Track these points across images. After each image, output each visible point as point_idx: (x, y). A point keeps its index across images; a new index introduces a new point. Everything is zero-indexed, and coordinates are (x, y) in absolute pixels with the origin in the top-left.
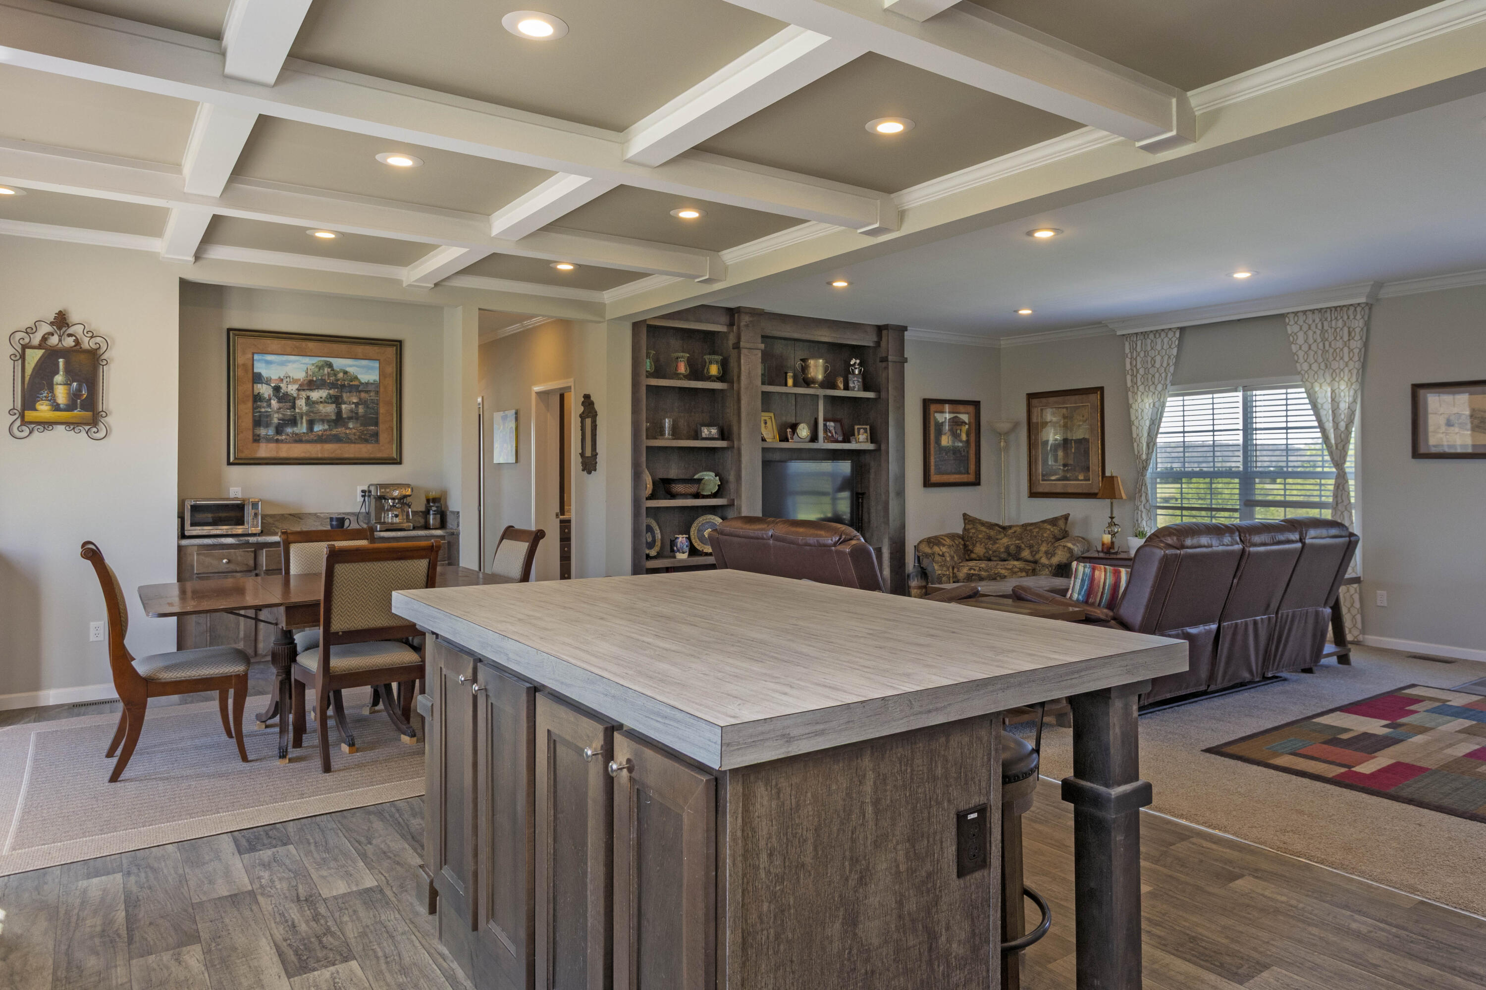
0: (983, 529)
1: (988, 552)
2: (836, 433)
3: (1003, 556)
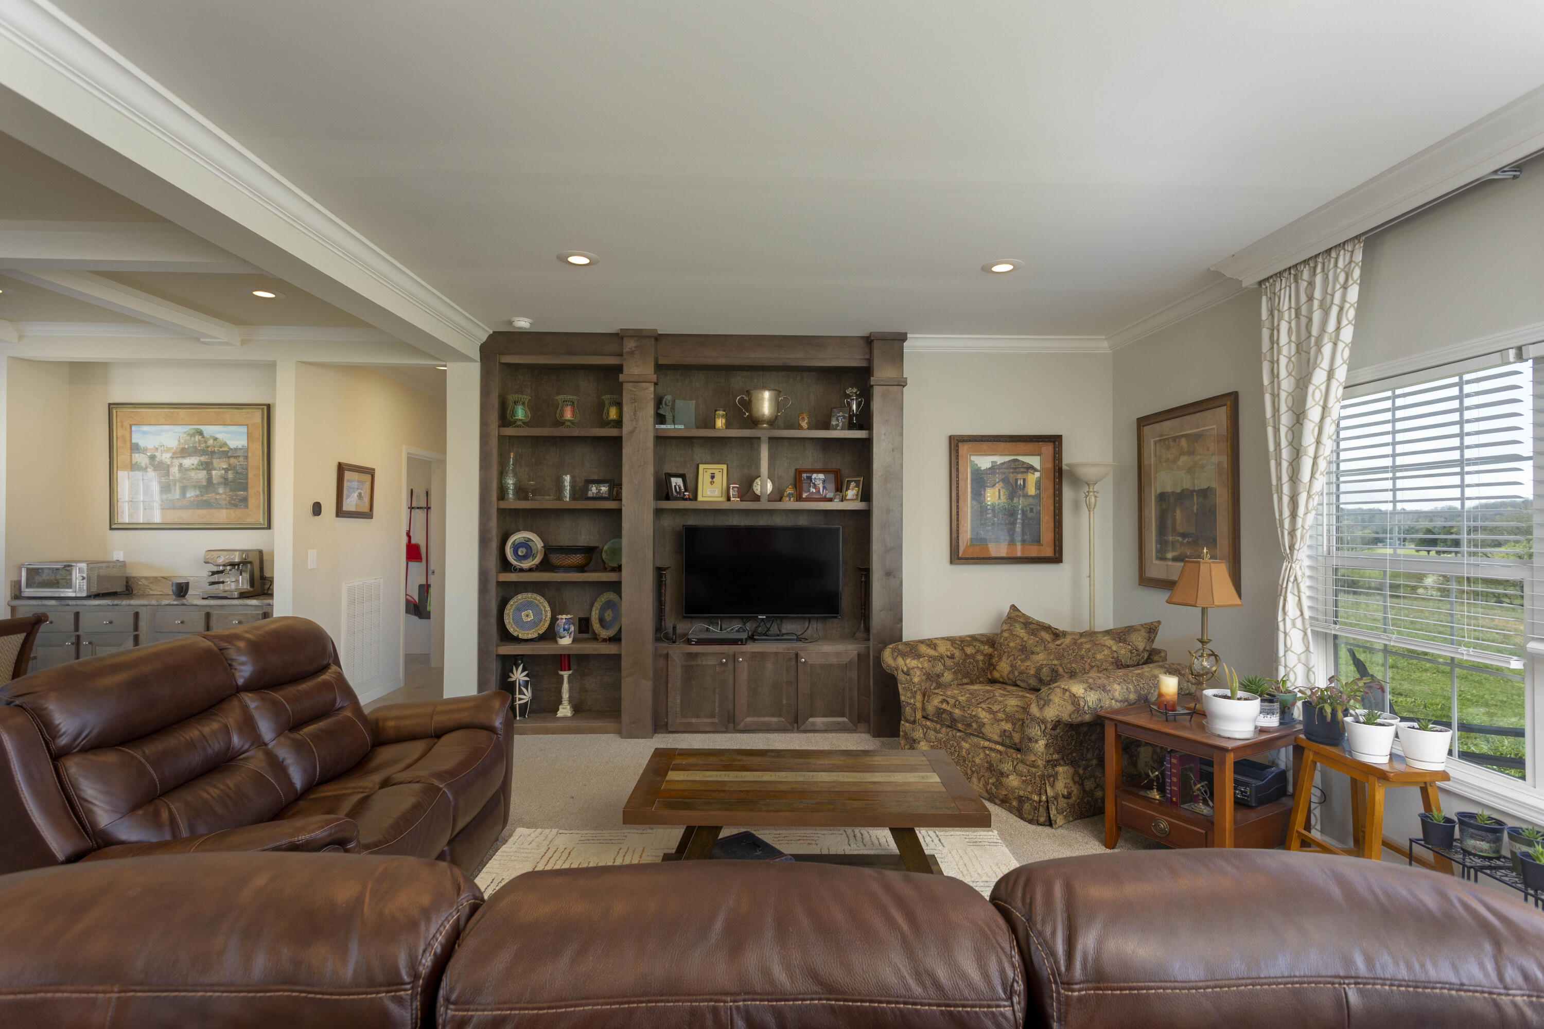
0: (1022, 633)
1: (1013, 673)
2: (824, 488)
3: (1033, 682)
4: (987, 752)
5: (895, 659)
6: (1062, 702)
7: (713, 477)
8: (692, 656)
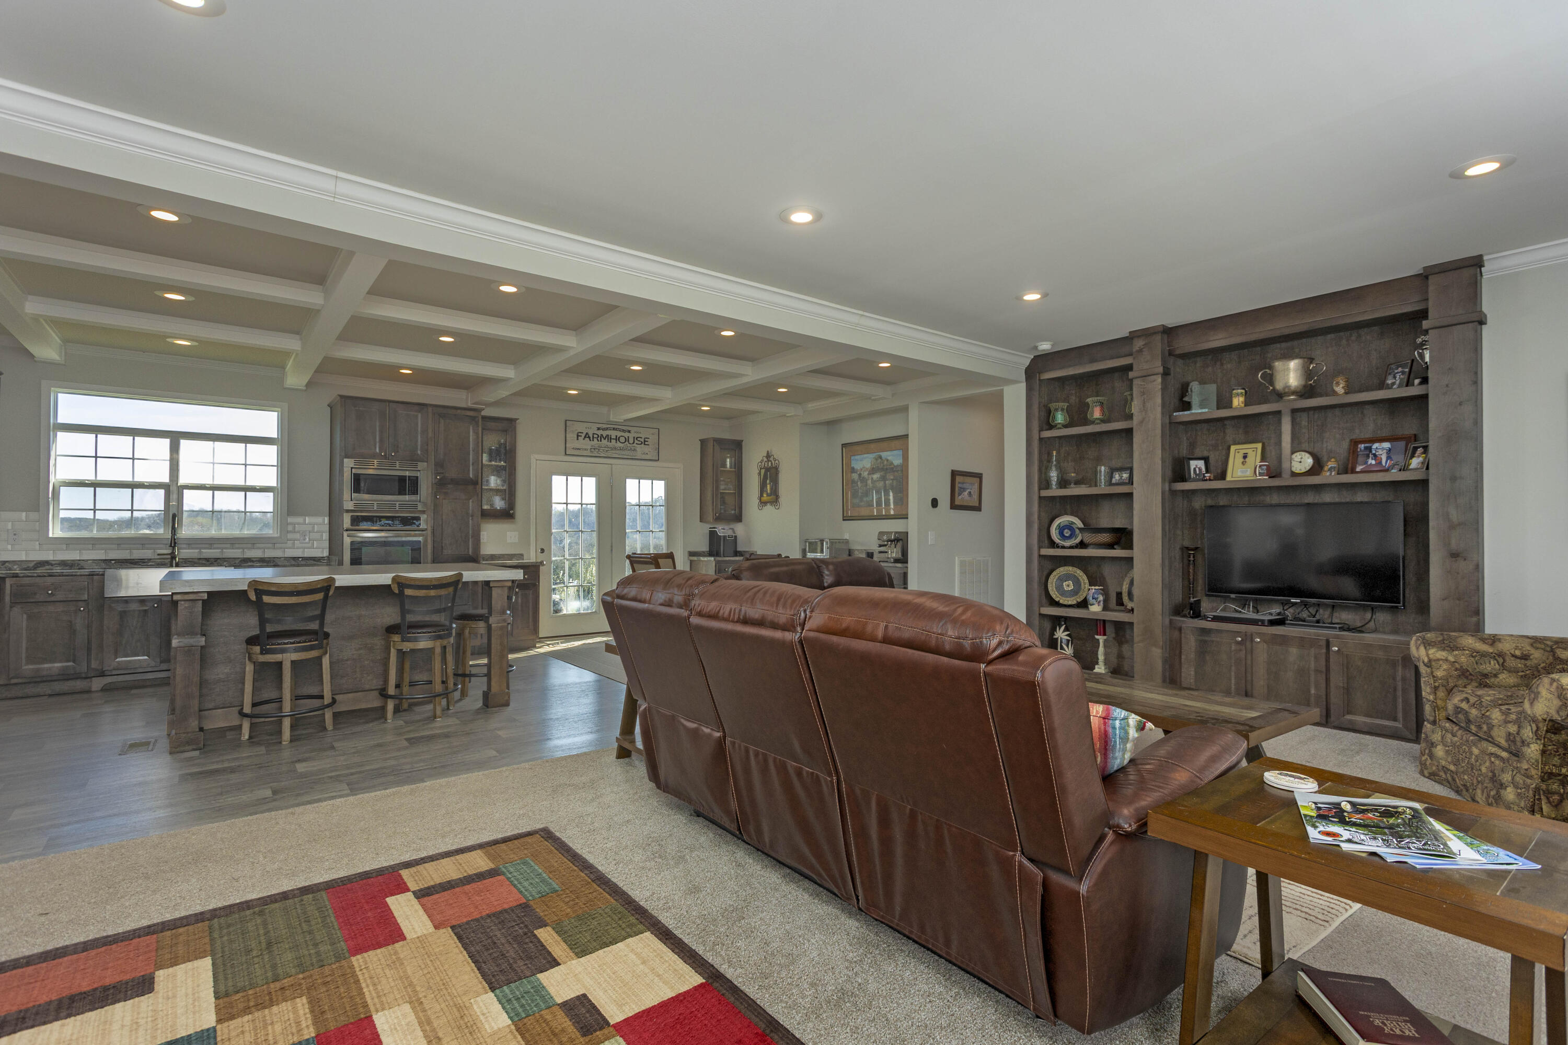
2: (1387, 457)
4: (1493, 759)
5: (1418, 648)
6: (1550, 696)
7: (1245, 457)
8: (1204, 631)
